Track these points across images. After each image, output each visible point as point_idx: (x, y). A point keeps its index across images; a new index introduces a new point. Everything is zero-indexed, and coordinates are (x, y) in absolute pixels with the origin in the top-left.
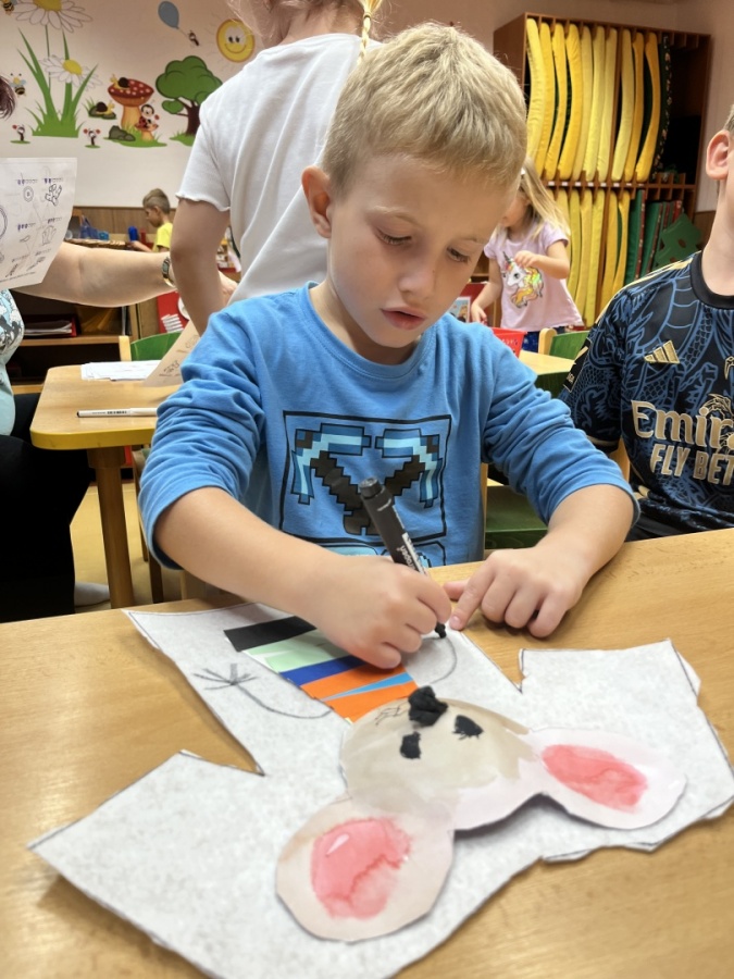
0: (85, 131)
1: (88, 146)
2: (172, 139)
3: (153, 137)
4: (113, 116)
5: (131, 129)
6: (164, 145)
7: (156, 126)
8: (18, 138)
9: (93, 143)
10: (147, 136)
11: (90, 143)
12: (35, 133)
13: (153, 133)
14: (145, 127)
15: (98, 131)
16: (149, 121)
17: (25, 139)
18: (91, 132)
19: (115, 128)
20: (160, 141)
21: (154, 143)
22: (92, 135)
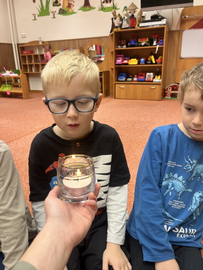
0: (52, 12)
1: (53, 18)
2: (79, 10)
3: (72, 10)
4: (60, 5)
5: (66, 9)
6: (76, 13)
7: (73, 6)
8: (34, 19)
9: (54, 16)
10: (70, 10)
11: (53, 17)
12: (39, 16)
13: (72, 9)
14: (70, 7)
15: (56, 12)
16: (71, 4)
17: (36, 19)
18: (54, 12)
19: (61, 9)
20: (75, 11)
21: (73, 13)
22: (54, 13)
